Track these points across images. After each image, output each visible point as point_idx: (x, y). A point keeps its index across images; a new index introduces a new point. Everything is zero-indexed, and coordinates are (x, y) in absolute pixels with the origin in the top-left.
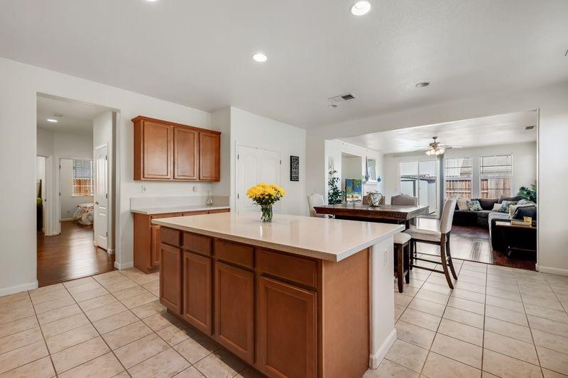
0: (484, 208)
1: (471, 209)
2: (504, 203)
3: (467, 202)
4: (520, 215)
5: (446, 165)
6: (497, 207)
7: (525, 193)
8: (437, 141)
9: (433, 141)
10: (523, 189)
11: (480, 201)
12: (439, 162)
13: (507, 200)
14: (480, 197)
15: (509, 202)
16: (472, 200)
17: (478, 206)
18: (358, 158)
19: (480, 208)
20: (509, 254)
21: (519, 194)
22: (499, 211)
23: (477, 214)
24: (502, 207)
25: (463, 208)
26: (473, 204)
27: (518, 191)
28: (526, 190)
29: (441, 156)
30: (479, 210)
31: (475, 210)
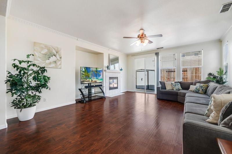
0: (184, 88)
1: (174, 89)
2: (198, 85)
3: (172, 84)
6: (192, 88)
7: (212, 77)
10: (210, 74)
11: (180, 83)
13: (200, 82)
14: (181, 80)
16: (175, 82)
17: (179, 86)
19: (180, 88)
21: (207, 78)
22: (194, 92)
23: (177, 93)
24: (196, 88)
25: (168, 88)
26: (176, 85)
27: (207, 76)
28: (213, 76)
29: (157, 54)
30: (179, 90)
31: (177, 90)
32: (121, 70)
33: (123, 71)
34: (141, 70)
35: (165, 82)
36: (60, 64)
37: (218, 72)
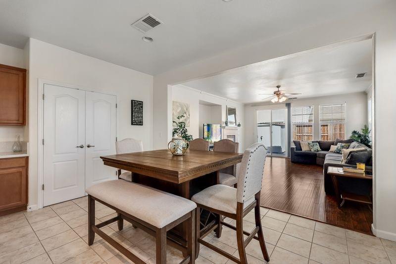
0: (323, 149)
1: (312, 150)
2: (339, 145)
3: (309, 143)
4: (353, 160)
5: (292, 113)
6: (333, 148)
7: (357, 136)
8: (280, 89)
9: (276, 89)
10: (355, 132)
11: (319, 143)
12: (286, 110)
13: (341, 142)
14: (320, 139)
15: (343, 144)
16: (313, 142)
17: (317, 147)
18: (219, 106)
19: (319, 149)
20: (341, 205)
21: (351, 137)
22: (335, 152)
23: (316, 154)
24: (337, 149)
25: (305, 149)
26: (313, 146)
27: (351, 135)
28: (358, 134)
29: (288, 105)
30: (318, 151)
31: (315, 151)
32: (239, 125)
33: (241, 127)
34: (261, 124)
35: (301, 142)
36: (189, 122)
37: (363, 130)
